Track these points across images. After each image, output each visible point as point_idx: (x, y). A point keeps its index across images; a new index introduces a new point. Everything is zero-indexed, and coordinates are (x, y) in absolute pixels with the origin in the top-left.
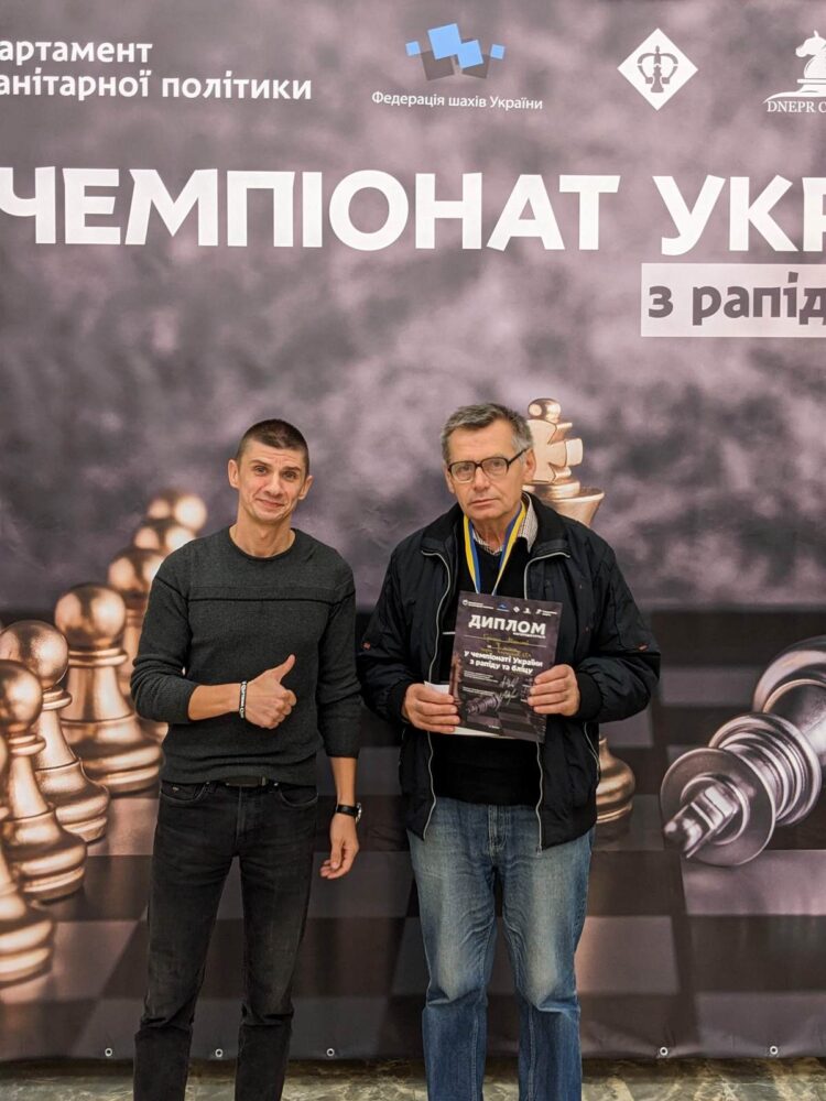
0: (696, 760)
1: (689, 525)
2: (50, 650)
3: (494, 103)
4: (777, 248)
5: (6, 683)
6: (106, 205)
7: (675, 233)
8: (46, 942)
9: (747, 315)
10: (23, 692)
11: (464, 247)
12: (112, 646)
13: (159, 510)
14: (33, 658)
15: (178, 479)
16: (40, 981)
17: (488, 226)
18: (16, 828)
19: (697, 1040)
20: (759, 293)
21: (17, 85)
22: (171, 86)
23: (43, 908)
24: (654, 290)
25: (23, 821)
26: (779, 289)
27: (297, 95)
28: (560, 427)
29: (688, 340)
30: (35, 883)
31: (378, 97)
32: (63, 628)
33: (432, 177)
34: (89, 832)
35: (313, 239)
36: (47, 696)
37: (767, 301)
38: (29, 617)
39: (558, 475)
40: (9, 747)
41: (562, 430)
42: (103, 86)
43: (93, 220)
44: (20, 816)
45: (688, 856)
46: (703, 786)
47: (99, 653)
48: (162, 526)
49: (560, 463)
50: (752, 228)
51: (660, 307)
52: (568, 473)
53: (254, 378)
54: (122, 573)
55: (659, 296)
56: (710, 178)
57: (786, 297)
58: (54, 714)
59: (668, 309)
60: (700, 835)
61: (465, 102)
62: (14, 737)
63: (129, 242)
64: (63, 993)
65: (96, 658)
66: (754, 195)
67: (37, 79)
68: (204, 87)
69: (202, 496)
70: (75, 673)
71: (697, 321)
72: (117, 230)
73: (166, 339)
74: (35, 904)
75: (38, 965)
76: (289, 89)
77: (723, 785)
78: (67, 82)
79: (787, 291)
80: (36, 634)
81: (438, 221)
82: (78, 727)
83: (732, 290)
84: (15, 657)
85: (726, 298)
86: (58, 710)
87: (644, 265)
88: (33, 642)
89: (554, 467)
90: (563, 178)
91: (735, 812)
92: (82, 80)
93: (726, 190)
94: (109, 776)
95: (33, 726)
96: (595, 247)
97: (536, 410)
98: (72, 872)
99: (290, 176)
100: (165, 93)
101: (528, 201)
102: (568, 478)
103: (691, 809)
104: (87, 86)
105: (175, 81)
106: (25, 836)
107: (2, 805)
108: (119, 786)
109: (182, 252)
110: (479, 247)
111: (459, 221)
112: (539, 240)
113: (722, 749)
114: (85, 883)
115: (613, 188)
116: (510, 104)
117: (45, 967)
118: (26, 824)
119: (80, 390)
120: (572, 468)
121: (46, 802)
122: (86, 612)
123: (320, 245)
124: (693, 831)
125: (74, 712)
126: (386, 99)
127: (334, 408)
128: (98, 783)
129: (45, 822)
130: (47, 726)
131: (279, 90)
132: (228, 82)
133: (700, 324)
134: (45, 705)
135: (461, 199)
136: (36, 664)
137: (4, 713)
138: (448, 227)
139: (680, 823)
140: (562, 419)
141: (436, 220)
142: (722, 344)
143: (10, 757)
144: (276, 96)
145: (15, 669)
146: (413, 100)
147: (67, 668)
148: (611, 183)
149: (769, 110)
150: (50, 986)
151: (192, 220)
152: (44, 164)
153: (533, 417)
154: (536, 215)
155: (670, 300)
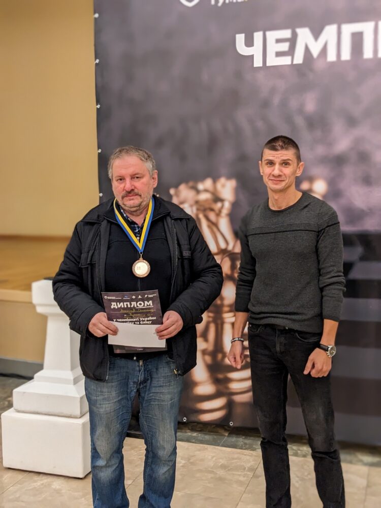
6: (285, 47)
13: (305, 186)
15: (315, 171)
43: (279, 54)
53: (352, 122)
63: (295, 62)
69: (325, 179)
72: (290, 58)
73: (311, 106)
109: (319, 66)
151: (324, 51)
152: (258, 30)
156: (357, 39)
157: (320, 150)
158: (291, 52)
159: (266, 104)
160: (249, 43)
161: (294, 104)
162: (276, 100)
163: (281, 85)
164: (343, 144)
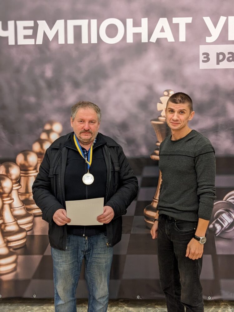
0: (219, 205)
1: (215, 129)
2: (15, 171)
5: (2, 181)
6: (30, 32)
7: (210, 35)
8: (15, 262)
10: (7, 184)
11: (143, 41)
12: (34, 170)
13: (47, 127)
14: (10, 174)
15: (54, 117)
16: (14, 274)
17: (150, 35)
18: (5, 226)
19: (220, 294)
23: (14, 251)
24: (204, 54)
25: (7, 224)
29: (215, 70)
30: (11, 243)
32: (19, 164)
33: (132, 19)
34: (27, 228)
35: (94, 40)
36: (14, 185)
38: (8, 161)
40: (3, 201)
43: (26, 37)
44: (7, 223)
45: (217, 235)
46: (221, 213)
47: (30, 172)
48: (49, 132)
51: (206, 59)
53: (76, 85)
54: (36, 147)
55: (205, 56)
56: (222, 17)
58: (16, 190)
59: (208, 60)
60: (221, 229)
62: (4, 198)
63: (37, 44)
64: (21, 277)
65: (29, 173)
69: (61, 122)
70: (22, 178)
71: (218, 63)
72: (33, 40)
73: (49, 73)
74: (11, 250)
75: (13, 268)
77: (228, 213)
80: (10, 166)
81: (134, 34)
82: (24, 195)
83: (229, 53)
84: (4, 173)
85: (227, 56)
86: (18, 190)
87: (200, 46)
88: (10, 169)
90: (174, 19)
91: (232, 221)
93: (227, 20)
94: (33, 210)
95: (10, 195)
96: (184, 40)
97: (166, 93)
98: (23, 240)
99: (87, 21)
101: (163, 26)
103: (217, 220)
106: (8, 229)
107: (1, 219)
108: (37, 213)
109: (53, 46)
110: (147, 41)
111: (140, 34)
112: (166, 39)
113: (228, 201)
114: (27, 244)
115: (190, 22)
117: (15, 269)
118: (8, 225)
119: (23, 90)
121: (14, 218)
122: (26, 159)
123: (96, 42)
124: (218, 227)
125: (22, 190)
127: (102, 94)
128: (30, 212)
129: (14, 224)
130: (14, 195)
133: (219, 64)
134: (13, 188)
135: (140, 26)
136: (11, 176)
137: (1, 191)
138: (137, 36)
139: (214, 225)
142: (226, 71)
143: (3, 204)
145: (3, 176)
147: (20, 176)
148: (189, 20)
150: (16, 275)
151: (56, 36)
152: (11, 20)
153: (165, 96)
154: (165, 31)
155: (209, 57)
156: (78, 30)
157: (56, 103)
158: (34, 36)
159: (18, 71)
160: (5, 28)
161: (37, 71)
163: (28, 58)
164: (71, 100)
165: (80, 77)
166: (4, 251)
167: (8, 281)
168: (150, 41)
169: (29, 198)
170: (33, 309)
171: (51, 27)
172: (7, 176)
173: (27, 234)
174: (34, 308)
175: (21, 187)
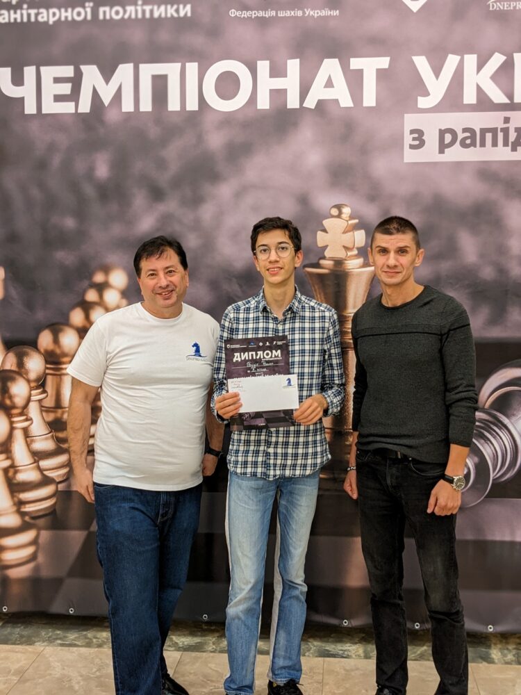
2: (35, 364)
3: (307, 13)
4: (496, 101)
5: (9, 384)
6: (66, 89)
7: (426, 94)
8: (34, 542)
9: (475, 146)
10: (19, 390)
11: (289, 107)
13: (99, 278)
14: (26, 369)
16: (31, 566)
17: (304, 92)
18: (16, 472)
20: (484, 131)
21: (13, 16)
22: (105, 12)
23: (32, 521)
24: (412, 132)
25: (20, 468)
26: (497, 128)
27: (182, 14)
28: (350, 222)
29: (435, 164)
30: (27, 506)
31: (233, 13)
32: (42, 351)
33: (268, 62)
34: (58, 476)
35: (192, 105)
36: (34, 392)
37: (489, 136)
38: (20, 344)
39: (349, 254)
40: (11, 423)
41: (352, 224)
42: (64, 14)
43: (58, 98)
44: (18, 465)
47: (64, 366)
48: (101, 288)
49: (350, 245)
50: (479, 89)
51: (417, 143)
52: (355, 252)
53: (157, 194)
54: (77, 317)
55: (416, 135)
56: (451, 57)
57: (502, 134)
58: (37, 403)
59: (422, 143)
61: (288, 13)
62: (14, 417)
63: (79, 111)
64: (45, 573)
65: (62, 369)
66: (480, 67)
67: (25, 12)
68: (125, 12)
69: (125, 269)
70: (49, 379)
71: (441, 151)
72: (72, 104)
73: (102, 170)
74: (27, 518)
75: (30, 555)
76: (177, 11)
78: (42, 13)
79: (502, 130)
80: (26, 354)
82: (52, 412)
83: (465, 130)
84: (14, 368)
85: (461, 136)
86: (40, 401)
87: (406, 116)
88: (25, 359)
89: (346, 248)
90: (352, 60)
92: (51, 11)
93: (461, 62)
95: (25, 411)
96: (373, 104)
97: (335, 212)
98: (49, 500)
99: (178, 66)
100: (101, 17)
101: (330, 76)
102: (356, 255)
104: (54, 14)
105: (107, 9)
106: (21, 477)
107: (8, 458)
109: (112, 116)
110: (298, 107)
111: (285, 91)
112: (336, 101)
114: (57, 507)
115: (386, 66)
116: (318, 13)
117: (33, 557)
118: (21, 470)
119: (51, 204)
120: (358, 249)
121: (33, 457)
122: (56, 341)
123: (196, 109)
125: (50, 402)
126: (238, 13)
127: (207, 212)
128: (63, 446)
129: (33, 469)
130: (33, 410)
131: (171, 11)
132: (139, 8)
133: (443, 153)
134: (32, 398)
135: (286, 76)
136: (27, 373)
137: (8, 402)
138: (278, 95)
140: (351, 217)
141: (270, 90)
142: (459, 165)
143: (12, 429)
144: (169, 15)
145: (14, 375)
146: (255, 14)
147: (45, 375)
148: (384, 62)
149: (491, 9)
150: (37, 569)
151: (118, 96)
152: (29, 64)
153: (333, 216)
154: (335, 85)
155: (423, 138)
156: (160, 84)
157: (117, 230)
158: (74, 96)
159: (42, 165)
160: (18, 80)
161: (80, 166)
162: (56, 161)
163: (62, 140)
164: (146, 224)
165: (163, 179)
166: (12, 520)
167: (21, 581)
168: (304, 105)
169: (62, 418)
170: (66, 637)
171: (107, 78)
172: (19, 374)
173: (57, 488)
174: (69, 635)
175: (47, 396)
